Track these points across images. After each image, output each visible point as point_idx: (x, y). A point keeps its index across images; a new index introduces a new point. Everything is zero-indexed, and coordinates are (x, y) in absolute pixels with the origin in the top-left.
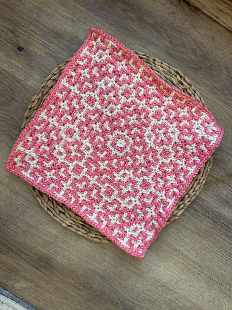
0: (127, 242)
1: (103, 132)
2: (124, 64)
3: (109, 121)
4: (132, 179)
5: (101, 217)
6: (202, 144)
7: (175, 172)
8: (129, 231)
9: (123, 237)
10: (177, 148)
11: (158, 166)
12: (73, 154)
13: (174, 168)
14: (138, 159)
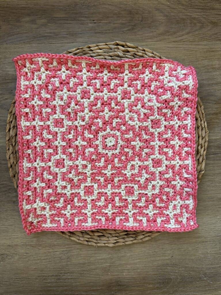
0: (175, 223)
1: (88, 143)
2: (65, 70)
3: (87, 130)
4: (142, 166)
5: (138, 218)
7: (175, 134)
8: (170, 212)
9: (168, 221)
10: (163, 112)
11: (156, 139)
12: (76, 180)
13: (172, 131)
14: (135, 145)
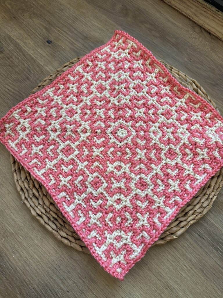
0: (104, 251)
1: (105, 118)
2: (141, 64)
3: (114, 110)
4: (127, 174)
5: (80, 212)
6: (216, 151)
7: (180, 176)
8: (110, 238)
9: (100, 244)
10: (186, 150)
11: (160, 166)
12: (68, 133)
13: (179, 173)
14: (138, 154)
